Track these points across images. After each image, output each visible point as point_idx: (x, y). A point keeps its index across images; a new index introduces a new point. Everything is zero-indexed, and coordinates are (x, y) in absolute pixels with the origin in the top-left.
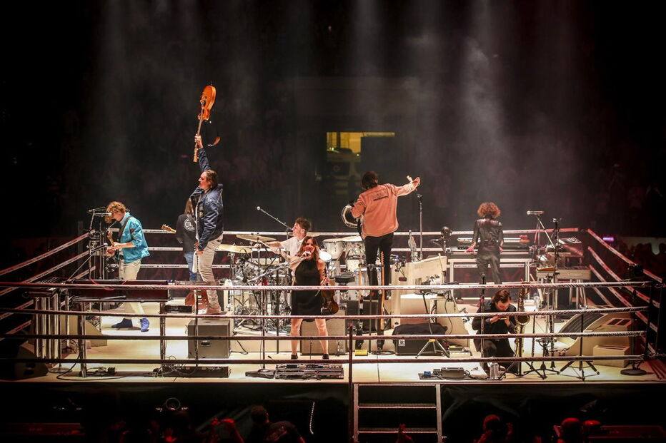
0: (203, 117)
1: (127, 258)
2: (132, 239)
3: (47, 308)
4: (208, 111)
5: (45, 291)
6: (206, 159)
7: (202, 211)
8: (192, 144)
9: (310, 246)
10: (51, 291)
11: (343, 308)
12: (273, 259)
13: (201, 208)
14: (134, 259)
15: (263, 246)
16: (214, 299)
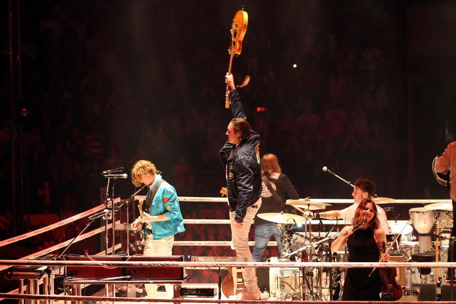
0: (235, 51)
1: (157, 233)
2: (166, 211)
3: (35, 293)
4: (240, 42)
5: (33, 270)
6: (239, 103)
7: (232, 171)
8: (223, 85)
9: (368, 211)
10: (40, 271)
11: (415, 293)
12: (327, 233)
13: (231, 168)
14: (166, 235)
15: (318, 218)
16: (250, 282)
